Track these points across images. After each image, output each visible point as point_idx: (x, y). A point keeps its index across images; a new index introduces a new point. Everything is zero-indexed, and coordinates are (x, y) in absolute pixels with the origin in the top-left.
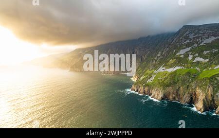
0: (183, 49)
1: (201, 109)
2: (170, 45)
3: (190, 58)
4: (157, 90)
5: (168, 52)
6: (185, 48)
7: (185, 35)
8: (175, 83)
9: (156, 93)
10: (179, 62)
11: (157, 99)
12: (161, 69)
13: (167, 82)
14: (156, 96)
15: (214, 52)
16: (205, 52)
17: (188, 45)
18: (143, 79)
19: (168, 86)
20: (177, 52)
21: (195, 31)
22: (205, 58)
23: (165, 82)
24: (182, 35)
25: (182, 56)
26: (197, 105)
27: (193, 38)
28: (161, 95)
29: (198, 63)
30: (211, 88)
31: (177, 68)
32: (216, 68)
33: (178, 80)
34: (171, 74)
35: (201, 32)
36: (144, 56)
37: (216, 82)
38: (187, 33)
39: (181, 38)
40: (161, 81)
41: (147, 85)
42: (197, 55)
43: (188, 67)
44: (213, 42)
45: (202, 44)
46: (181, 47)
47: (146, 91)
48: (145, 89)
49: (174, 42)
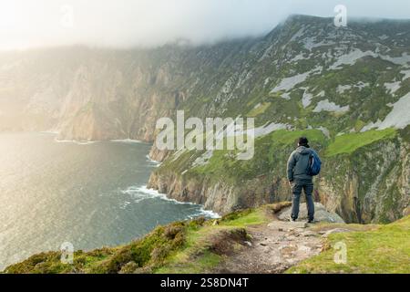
0: (288, 76)
2: (255, 62)
3: (306, 100)
4: (220, 187)
5: (250, 83)
6: (292, 75)
7: (293, 39)
8: (268, 167)
9: (219, 197)
10: (277, 111)
11: (219, 211)
13: (248, 167)
14: (218, 203)
15: (360, 87)
16: (340, 87)
17: (302, 68)
18: (182, 157)
19: (249, 176)
20: (272, 83)
21: (317, 30)
22: (341, 102)
24: (286, 39)
25: (285, 96)
27: (314, 50)
29: (325, 115)
30: (355, 180)
31: (274, 127)
32: (365, 128)
33: (277, 161)
35: (332, 35)
36: (184, 91)
37: (365, 164)
38: (299, 34)
39: (283, 47)
40: (231, 164)
41: (194, 175)
42: (322, 93)
43: (300, 127)
44: (358, 63)
45: (333, 67)
46: (284, 72)
47: (190, 189)
48: (188, 185)
49: (265, 55)
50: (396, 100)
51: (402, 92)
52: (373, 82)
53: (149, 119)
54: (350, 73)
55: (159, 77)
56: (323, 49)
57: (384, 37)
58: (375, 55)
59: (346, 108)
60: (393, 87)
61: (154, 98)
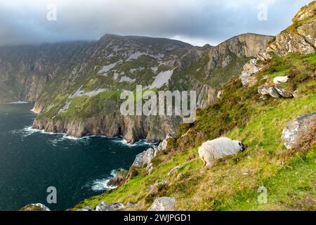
0: (106, 65)
1: (130, 141)
2: (89, 58)
3: (116, 76)
4: (74, 123)
5: (87, 69)
6: (108, 64)
7: (108, 46)
8: (98, 111)
9: (74, 128)
10: (102, 82)
11: (75, 136)
12: (78, 93)
13: (88, 111)
14: (74, 131)
15: (140, 70)
16: (131, 70)
17: (112, 60)
18: (52, 109)
19: (89, 116)
20: (99, 68)
21: (119, 42)
22: (132, 77)
23: (86, 110)
24: (104, 46)
25: (105, 75)
26: (126, 136)
27: (118, 52)
28: (81, 130)
29: (125, 83)
31: (100, 91)
33: (103, 107)
34: (93, 98)
35: (126, 45)
36: (52, 73)
38: (111, 44)
39: (103, 50)
41: (59, 118)
42: (123, 73)
43: (113, 90)
44: (139, 58)
45: (127, 60)
46: (104, 63)
47: (58, 126)
48: (57, 124)
49: (94, 54)
50: (156, 75)
51: (159, 71)
52: (146, 67)
53: (31, 90)
54: (136, 63)
55: (36, 67)
56: (123, 51)
57: (150, 46)
58: (146, 54)
59: (135, 80)
60: (155, 69)
61: (34, 78)
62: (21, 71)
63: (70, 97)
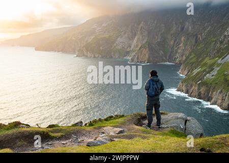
4: (221, 92)
9: (220, 98)
11: (220, 106)
14: (219, 101)
18: (198, 73)
36: (201, 34)
41: (204, 84)
47: (203, 92)
48: (201, 90)
53: (179, 51)
55: (186, 27)
61: (183, 39)
62: (172, 32)
63: (219, 61)
